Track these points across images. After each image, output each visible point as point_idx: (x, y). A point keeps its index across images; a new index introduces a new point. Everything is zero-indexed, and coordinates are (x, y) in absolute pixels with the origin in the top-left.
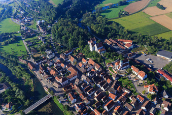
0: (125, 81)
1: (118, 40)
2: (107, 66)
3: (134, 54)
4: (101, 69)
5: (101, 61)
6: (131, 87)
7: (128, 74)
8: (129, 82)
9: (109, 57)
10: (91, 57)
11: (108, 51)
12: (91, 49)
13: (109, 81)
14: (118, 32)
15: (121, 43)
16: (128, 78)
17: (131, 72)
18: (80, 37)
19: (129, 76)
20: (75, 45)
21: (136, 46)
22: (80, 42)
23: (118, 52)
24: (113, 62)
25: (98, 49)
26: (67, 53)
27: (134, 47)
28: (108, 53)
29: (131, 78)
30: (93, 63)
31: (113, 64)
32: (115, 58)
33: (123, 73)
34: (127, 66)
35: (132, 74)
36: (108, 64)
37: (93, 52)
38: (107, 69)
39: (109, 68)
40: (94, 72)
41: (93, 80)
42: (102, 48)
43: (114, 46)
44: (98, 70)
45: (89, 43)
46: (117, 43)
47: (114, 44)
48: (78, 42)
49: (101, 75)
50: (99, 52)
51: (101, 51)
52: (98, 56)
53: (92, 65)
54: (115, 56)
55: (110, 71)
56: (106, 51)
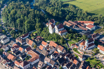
0: (93, 61)
1: (78, 22)
2: (71, 47)
3: (97, 35)
4: (65, 51)
5: (63, 43)
6: (100, 66)
7: (96, 54)
8: (97, 62)
9: (72, 38)
10: (51, 39)
11: (69, 32)
12: (51, 32)
13: (76, 62)
14: (76, 14)
15: (82, 25)
16: (96, 57)
17: (98, 52)
18: (37, 20)
19: (97, 56)
20: (32, 28)
21: (98, 28)
22: (38, 24)
23: (80, 33)
24: (77, 43)
25: (59, 31)
26: (23, 37)
27: (96, 29)
28: (70, 35)
29: (98, 58)
30: (56, 45)
31: (78, 45)
32: (79, 39)
33: (90, 54)
34: (93, 46)
35: (99, 54)
36: (71, 45)
37: (53, 34)
38: (71, 51)
39: (74, 49)
40: (57, 54)
41: (58, 62)
42: (63, 29)
43: (74, 27)
44: (61, 52)
45: (47, 25)
46: (77, 25)
47: (74, 26)
48: (35, 25)
49: (65, 57)
50: (60, 34)
51: (63, 33)
52: (60, 38)
53: (55, 48)
54: (78, 37)
55: (74, 52)
56: (67, 32)
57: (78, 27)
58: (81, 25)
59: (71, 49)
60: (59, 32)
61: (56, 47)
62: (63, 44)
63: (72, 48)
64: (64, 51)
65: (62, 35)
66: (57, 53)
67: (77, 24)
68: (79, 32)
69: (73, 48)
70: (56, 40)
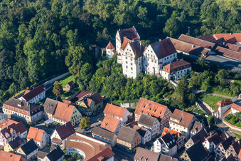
1: (216, 37)
2: (218, 112)
4: (200, 126)
9: (213, 84)
12: (130, 71)
14: (196, 16)
15: (230, 46)
20: (54, 67)
22: (74, 50)
23: (236, 69)
25: (162, 66)
26: (28, 97)
30: (161, 110)
36: (219, 104)
37: (139, 78)
38: (220, 126)
39: (228, 119)
40: (176, 139)
41: (188, 158)
42: (173, 58)
43: (207, 54)
44: (186, 130)
45: (109, 52)
46: (215, 47)
47: (206, 50)
48: (66, 54)
49: (207, 145)
50: (165, 75)
51: (176, 70)
52: (167, 90)
53: (159, 119)
54: (233, 81)
55: (232, 127)
56: (190, 69)
57: (221, 54)
58: (227, 47)
59: (219, 121)
60: (161, 68)
61: (162, 116)
62: (187, 107)
63: (223, 114)
64: (195, 126)
65: (172, 79)
66: (174, 135)
67: (212, 45)
68: (231, 68)
69: (227, 115)
70: (157, 97)
